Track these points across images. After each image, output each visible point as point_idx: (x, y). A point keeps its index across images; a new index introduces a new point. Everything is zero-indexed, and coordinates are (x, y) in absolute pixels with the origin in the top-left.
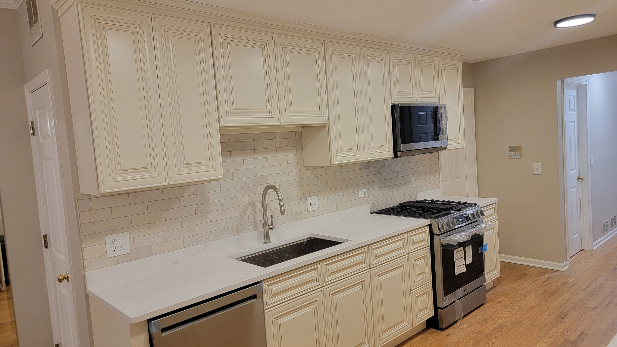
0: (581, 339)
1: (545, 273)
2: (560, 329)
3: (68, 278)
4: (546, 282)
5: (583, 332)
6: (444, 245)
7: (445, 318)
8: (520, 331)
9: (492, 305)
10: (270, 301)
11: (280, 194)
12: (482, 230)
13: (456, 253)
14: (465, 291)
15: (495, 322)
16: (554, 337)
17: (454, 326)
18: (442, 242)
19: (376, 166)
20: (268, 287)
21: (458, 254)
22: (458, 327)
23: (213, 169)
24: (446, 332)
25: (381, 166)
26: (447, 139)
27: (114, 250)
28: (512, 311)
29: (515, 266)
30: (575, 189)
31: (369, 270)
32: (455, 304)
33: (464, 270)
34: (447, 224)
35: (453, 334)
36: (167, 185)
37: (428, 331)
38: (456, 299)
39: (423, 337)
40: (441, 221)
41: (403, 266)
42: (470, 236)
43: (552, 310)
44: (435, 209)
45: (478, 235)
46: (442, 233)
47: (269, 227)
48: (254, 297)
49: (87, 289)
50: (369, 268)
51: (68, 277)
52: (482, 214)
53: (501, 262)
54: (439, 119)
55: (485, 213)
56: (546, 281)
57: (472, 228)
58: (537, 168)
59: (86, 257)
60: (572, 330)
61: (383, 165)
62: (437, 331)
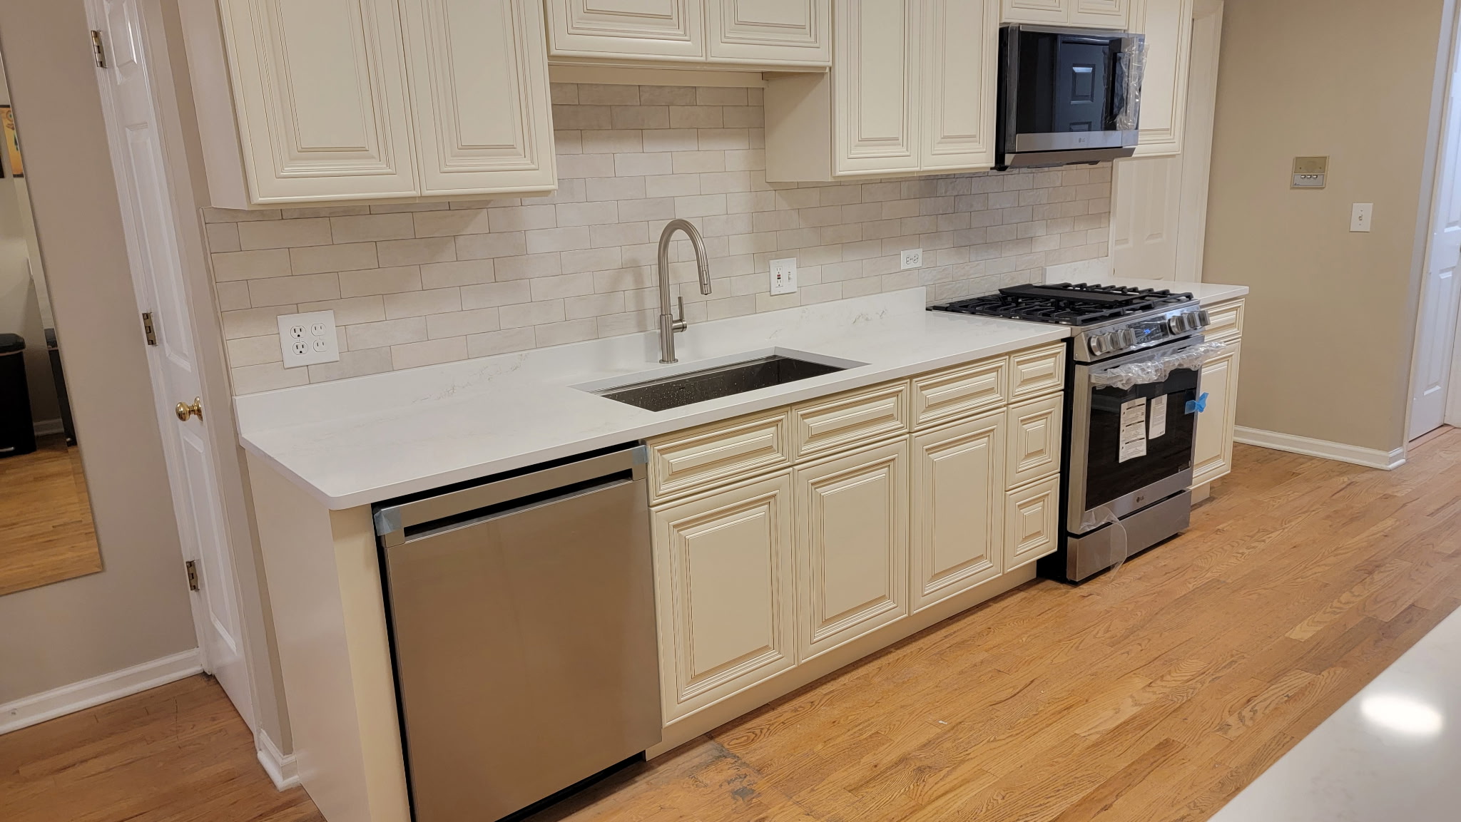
0: (1407, 620)
1: (1342, 474)
2: (1358, 596)
3: (199, 412)
4: (1342, 493)
5: (1413, 605)
6: (1097, 388)
7: (1083, 557)
8: (1259, 594)
9: (1201, 536)
10: (665, 488)
11: (700, 245)
12: (1197, 358)
13: (1126, 411)
14: (1138, 500)
15: (1203, 575)
16: (1340, 612)
17: (1102, 577)
18: (1093, 380)
19: (948, 194)
20: (661, 455)
21: (1131, 413)
22: (1113, 580)
23: (533, 166)
24: (1083, 588)
25: (961, 193)
26: (1137, 128)
27: (299, 351)
28: (1245, 551)
29: (1271, 454)
30: (1449, 275)
31: (908, 435)
32: (1110, 528)
33: (1142, 451)
34: (1112, 339)
35: (1098, 595)
36: (419, 197)
37: (1041, 586)
38: (1115, 518)
39: (1025, 598)
40: (1097, 332)
41: (991, 434)
42: (1165, 371)
43: (1345, 553)
44: (1086, 302)
45: (1188, 370)
46: (1096, 359)
47: (674, 325)
48: (627, 474)
49: (239, 435)
50: (906, 430)
51: (199, 410)
52: (1204, 319)
53: (1236, 444)
54: (1123, 72)
55: (1213, 320)
56: (1341, 490)
57: (1174, 352)
58: (1362, 215)
59: (233, 363)
60: (1387, 601)
61: (967, 190)
62: (1062, 586)
